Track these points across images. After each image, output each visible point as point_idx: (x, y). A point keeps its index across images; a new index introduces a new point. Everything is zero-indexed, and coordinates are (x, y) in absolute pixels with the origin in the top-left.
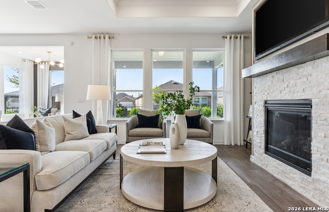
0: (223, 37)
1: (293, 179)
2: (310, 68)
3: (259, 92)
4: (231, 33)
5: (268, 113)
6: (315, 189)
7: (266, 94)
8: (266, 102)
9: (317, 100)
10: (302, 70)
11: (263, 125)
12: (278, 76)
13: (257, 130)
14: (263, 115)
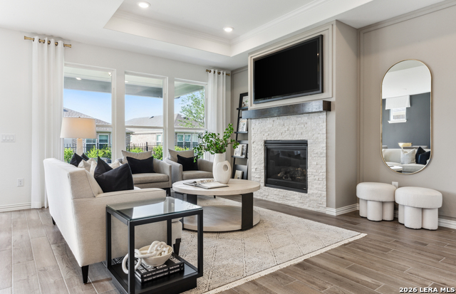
0: (207, 71)
1: (294, 199)
2: (306, 118)
3: (259, 132)
4: (215, 68)
5: (267, 151)
6: (310, 200)
7: (266, 134)
8: (266, 142)
9: (312, 141)
10: (300, 119)
11: (263, 161)
12: (279, 121)
13: (256, 167)
14: (263, 153)
